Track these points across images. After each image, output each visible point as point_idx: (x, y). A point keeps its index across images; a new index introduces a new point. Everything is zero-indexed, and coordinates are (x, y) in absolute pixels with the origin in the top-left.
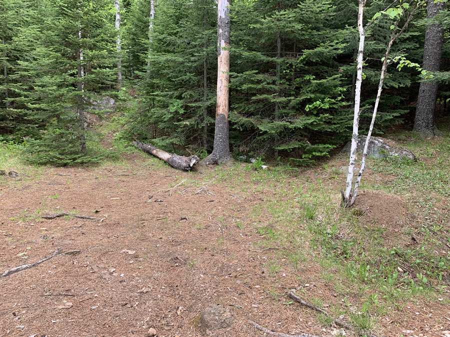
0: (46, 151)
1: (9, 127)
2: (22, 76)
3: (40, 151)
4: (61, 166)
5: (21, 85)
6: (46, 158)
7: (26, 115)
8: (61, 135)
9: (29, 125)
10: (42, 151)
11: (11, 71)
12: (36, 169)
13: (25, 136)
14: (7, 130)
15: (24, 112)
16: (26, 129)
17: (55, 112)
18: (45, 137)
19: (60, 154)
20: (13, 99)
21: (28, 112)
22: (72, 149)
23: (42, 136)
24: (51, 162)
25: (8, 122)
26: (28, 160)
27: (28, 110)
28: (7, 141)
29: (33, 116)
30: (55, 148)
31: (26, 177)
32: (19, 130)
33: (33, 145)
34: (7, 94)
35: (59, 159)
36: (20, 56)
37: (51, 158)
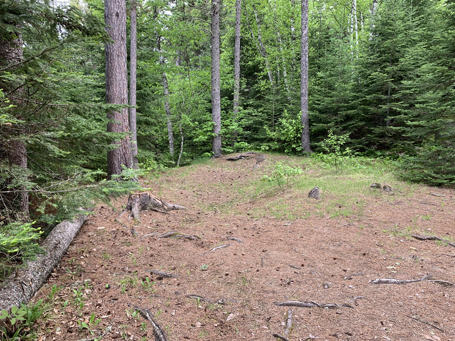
0: (420, 168)
1: (387, 144)
2: (404, 95)
3: (414, 168)
4: (436, 186)
5: (402, 104)
6: (419, 176)
7: (404, 132)
8: (438, 153)
9: (405, 141)
10: (416, 168)
11: (394, 91)
12: (409, 186)
13: (400, 153)
14: (385, 146)
15: (402, 130)
16: (402, 146)
17: (434, 129)
18: (420, 154)
19: (435, 172)
20: (393, 117)
21: (406, 129)
22: (450, 168)
23: (418, 153)
24: (425, 180)
25: (387, 139)
26: (401, 176)
27: (406, 127)
28: (384, 156)
29: (411, 133)
30: (430, 166)
31: (399, 193)
32: (395, 146)
33: (407, 162)
34: (388, 113)
35: (434, 177)
36: (404, 75)
37: (425, 176)
